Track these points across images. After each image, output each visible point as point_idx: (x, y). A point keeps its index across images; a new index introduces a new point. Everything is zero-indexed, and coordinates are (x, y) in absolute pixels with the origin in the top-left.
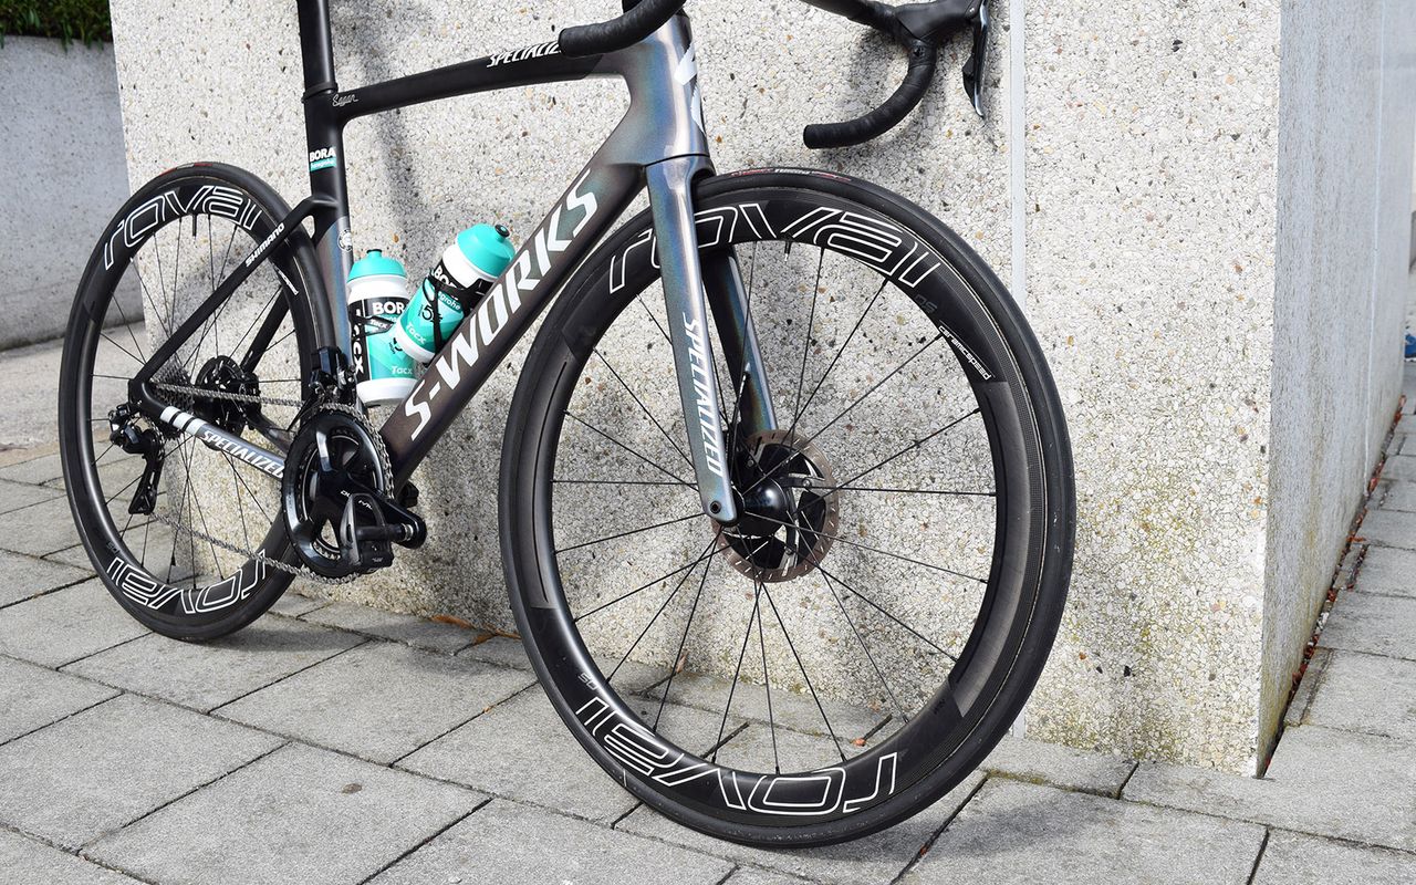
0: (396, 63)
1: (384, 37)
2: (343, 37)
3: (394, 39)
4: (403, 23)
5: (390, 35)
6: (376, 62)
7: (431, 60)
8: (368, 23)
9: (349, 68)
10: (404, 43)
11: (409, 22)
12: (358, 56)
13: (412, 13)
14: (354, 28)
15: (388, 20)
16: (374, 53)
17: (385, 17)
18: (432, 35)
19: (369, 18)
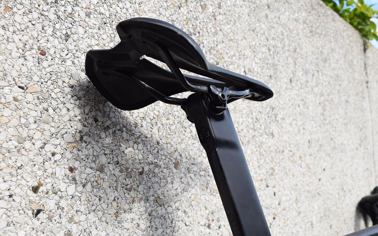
0: (180, 213)
1: (170, 186)
2: (128, 181)
3: (179, 190)
4: (188, 175)
5: (176, 185)
6: (161, 211)
7: (207, 212)
8: (156, 170)
9: (132, 215)
10: (187, 195)
11: (192, 176)
12: (142, 203)
13: (195, 169)
14: (141, 173)
15: (175, 170)
16: (159, 202)
17: (172, 166)
18: (209, 190)
19: (157, 166)
